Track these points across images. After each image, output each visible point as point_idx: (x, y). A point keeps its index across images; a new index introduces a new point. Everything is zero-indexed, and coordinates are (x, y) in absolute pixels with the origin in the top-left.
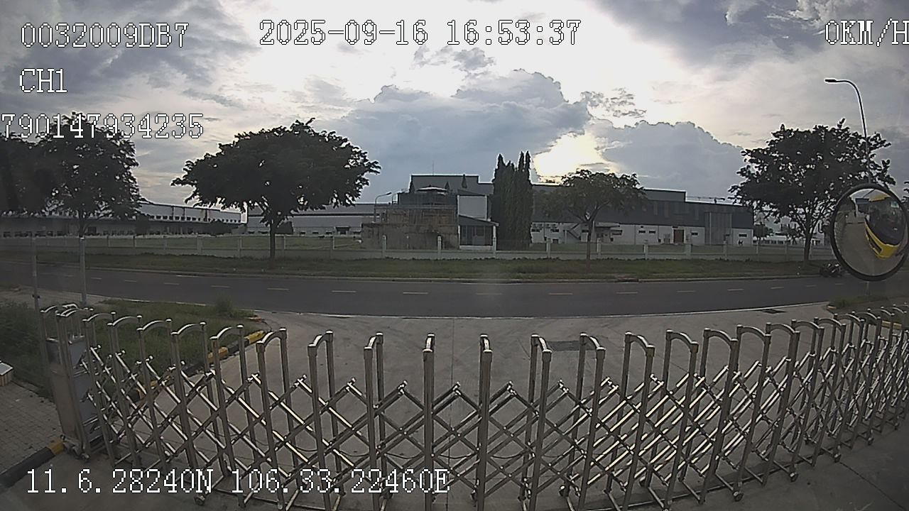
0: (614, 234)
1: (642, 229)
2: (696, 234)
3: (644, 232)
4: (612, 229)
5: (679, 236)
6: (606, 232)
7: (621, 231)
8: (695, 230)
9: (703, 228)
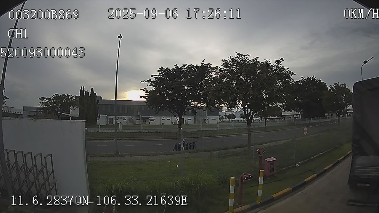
0: (150, 121)
1: (164, 118)
2: (190, 119)
3: (165, 119)
4: (149, 118)
5: (181, 120)
6: (147, 120)
7: (154, 119)
8: (189, 118)
9: (194, 117)
